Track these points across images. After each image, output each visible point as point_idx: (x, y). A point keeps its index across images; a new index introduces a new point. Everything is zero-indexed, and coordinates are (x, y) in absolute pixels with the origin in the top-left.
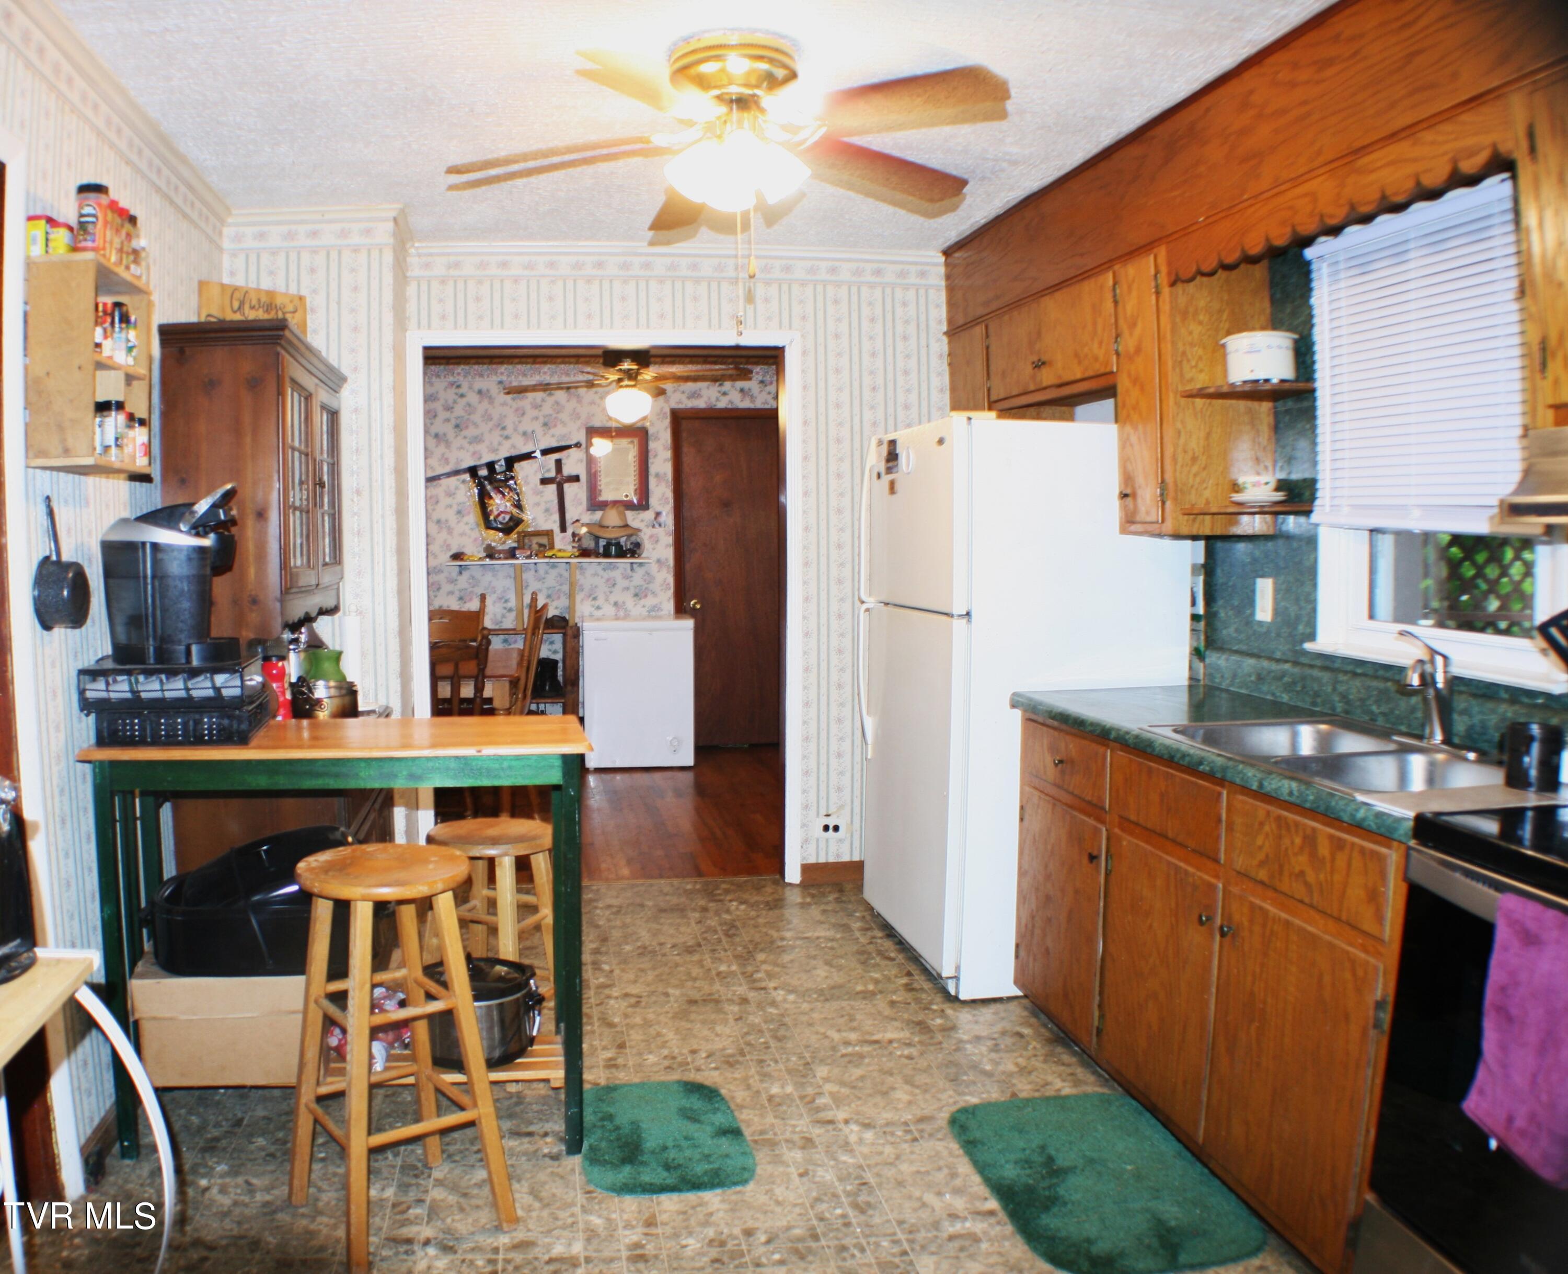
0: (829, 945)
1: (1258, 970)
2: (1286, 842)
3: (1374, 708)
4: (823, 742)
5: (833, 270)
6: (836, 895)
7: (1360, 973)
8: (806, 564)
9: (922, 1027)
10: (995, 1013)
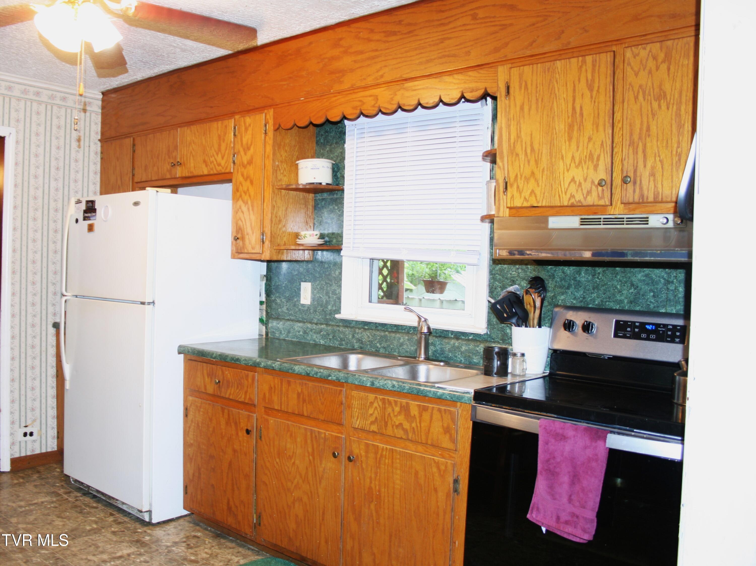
0: (52, 505)
1: (373, 476)
2: (389, 410)
3: (378, 345)
4: (23, 382)
5: (38, 94)
6: (37, 475)
7: (443, 467)
8: (14, 272)
9: (139, 543)
10: (175, 528)
